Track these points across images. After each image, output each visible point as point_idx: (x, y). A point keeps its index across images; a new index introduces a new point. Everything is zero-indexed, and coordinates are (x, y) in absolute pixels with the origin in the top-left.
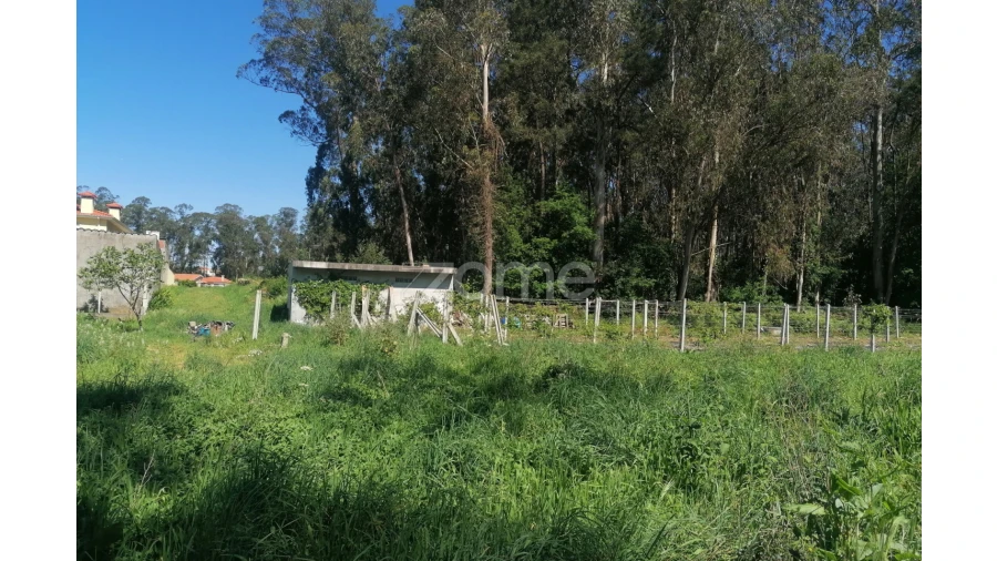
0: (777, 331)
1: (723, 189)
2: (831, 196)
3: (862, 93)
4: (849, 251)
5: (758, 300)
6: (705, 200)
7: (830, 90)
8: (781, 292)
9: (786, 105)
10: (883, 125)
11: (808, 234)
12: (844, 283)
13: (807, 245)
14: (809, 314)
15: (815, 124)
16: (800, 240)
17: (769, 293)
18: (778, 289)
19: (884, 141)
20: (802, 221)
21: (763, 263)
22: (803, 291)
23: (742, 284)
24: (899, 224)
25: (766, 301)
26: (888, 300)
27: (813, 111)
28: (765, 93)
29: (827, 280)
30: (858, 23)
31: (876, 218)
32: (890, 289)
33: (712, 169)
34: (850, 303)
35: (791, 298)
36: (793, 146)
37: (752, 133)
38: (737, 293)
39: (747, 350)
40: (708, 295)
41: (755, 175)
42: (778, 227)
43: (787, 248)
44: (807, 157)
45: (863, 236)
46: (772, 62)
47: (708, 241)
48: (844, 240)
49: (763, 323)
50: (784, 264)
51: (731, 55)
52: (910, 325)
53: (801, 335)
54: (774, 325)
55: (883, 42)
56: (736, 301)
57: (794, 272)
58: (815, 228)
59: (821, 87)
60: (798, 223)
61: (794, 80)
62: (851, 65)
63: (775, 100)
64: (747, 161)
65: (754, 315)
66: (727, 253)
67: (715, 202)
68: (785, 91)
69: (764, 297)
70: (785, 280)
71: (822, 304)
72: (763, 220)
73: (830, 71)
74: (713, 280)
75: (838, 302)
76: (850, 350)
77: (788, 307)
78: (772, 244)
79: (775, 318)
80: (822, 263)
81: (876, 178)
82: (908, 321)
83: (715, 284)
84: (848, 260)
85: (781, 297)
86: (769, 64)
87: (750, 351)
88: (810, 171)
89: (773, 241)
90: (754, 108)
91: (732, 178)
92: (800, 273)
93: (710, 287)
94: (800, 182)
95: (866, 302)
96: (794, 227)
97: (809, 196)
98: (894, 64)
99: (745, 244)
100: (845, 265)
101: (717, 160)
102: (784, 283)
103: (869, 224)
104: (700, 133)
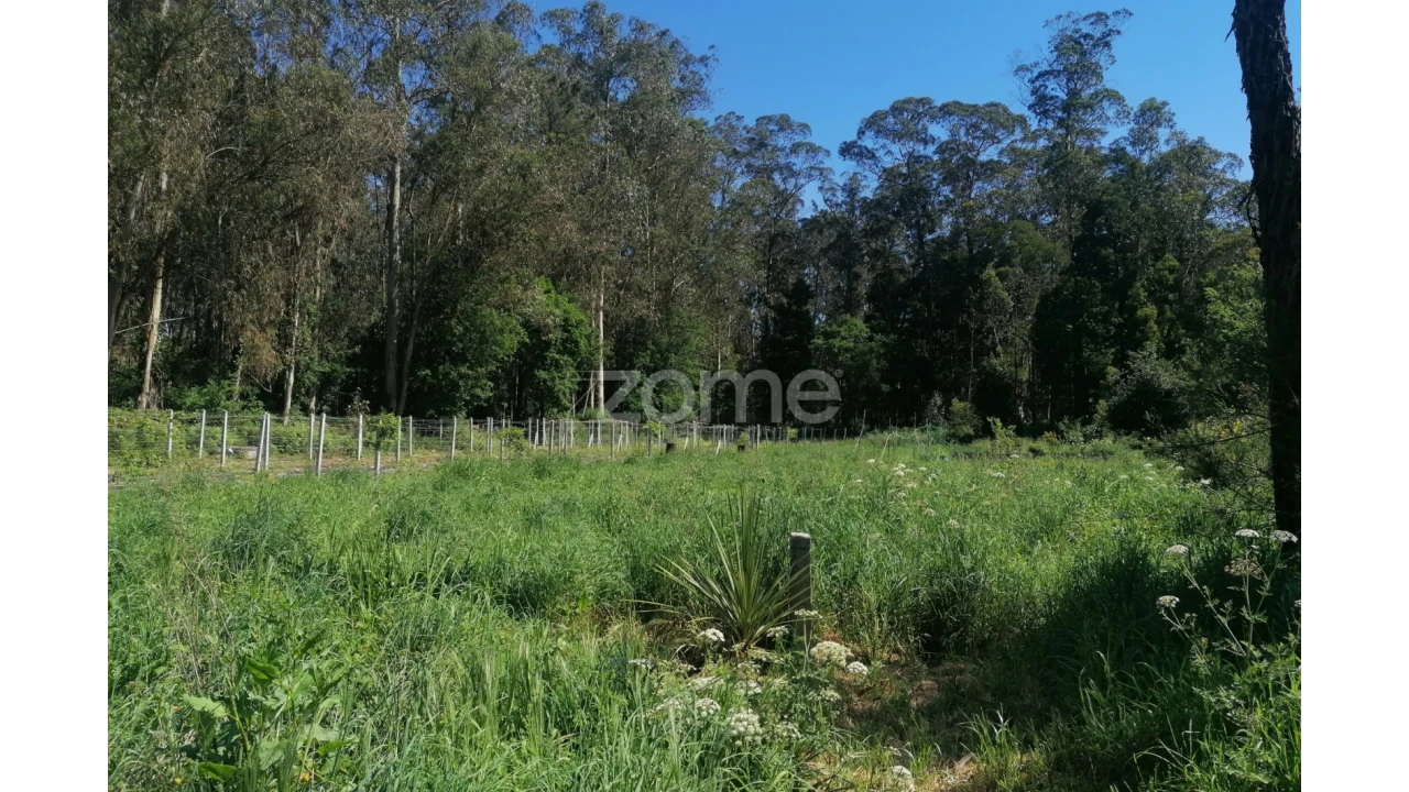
0: (251, 454)
1: (174, 234)
2: (335, 265)
3: (375, 136)
4: (357, 344)
5: (226, 408)
6: (142, 246)
7: (334, 122)
8: (262, 396)
9: (273, 126)
10: (402, 185)
11: (302, 315)
12: (348, 387)
13: (300, 330)
14: (301, 427)
15: (313, 164)
16: (290, 323)
17: (244, 396)
18: (258, 391)
19: (402, 205)
20: (295, 296)
21: (236, 351)
22: (293, 396)
23: (203, 383)
24: (417, 313)
25: (238, 408)
26: (402, 409)
27: (311, 143)
28: (243, 101)
29: (326, 380)
30: (372, 44)
31: (391, 303)
32: (404, 394)
33: (156, 199)
34: (355, 413)
35: (276, 407)
36: (283, 188)
37: (221, 155)
38: (193, 396)
39: (195, 483)
40: (144, 399)
41: (226, 220)
42: (259, 302)
43: (271, 332)
44: (302, 208)
45: (374, 325)
46: (255, 58)
47: (145, 312)
48: (351, 329)
49: (232, 441)
50: (267, 356)
51: (189, 30)
52: (425, 439)
53: (288, 456)
54: (250, 444)
55: (403, 76)
56: (191, 409)
57: (281, 368)
58: (313, 308)
59: (322, 113)
60: (288, 299)
61: (286, 93)
62: (362, 96)
63: (258, 115)
64: (212, 197)
65: (219, 429)
66: (180, 334)
67: (159, 251)
68: (273, 106)
69: (236, 403)
70: (268, 379)
71: (319, 413)
72: (238, 289)
73: (335, 96)
74: (153, 375)
75: (339, 410)
76: (343, 475)
77: (268, 417)
78: (250, 326)
79: (250, 433)
80: (321, 356)
81: (392, 251)
82: (423, 434)
83: (155, 381)
84: (355, 354)
85: (261, 403)
86: (250, 60)
87: (199, 485)
88: (307, 227)
89: (252, 321)
90: (225, 119)
91: (186, 217)
92: (290, 369)
93: (147, 385)
94: (293, 242)
95: (374, 411)
96: (283, 304)
97: (303, 264)
98: (415, 110)
99: (209, 323)
100: (351, 361)
101: (164, 186)
102: (267, 385)
103: (383, 310)
104: (132, 136)
